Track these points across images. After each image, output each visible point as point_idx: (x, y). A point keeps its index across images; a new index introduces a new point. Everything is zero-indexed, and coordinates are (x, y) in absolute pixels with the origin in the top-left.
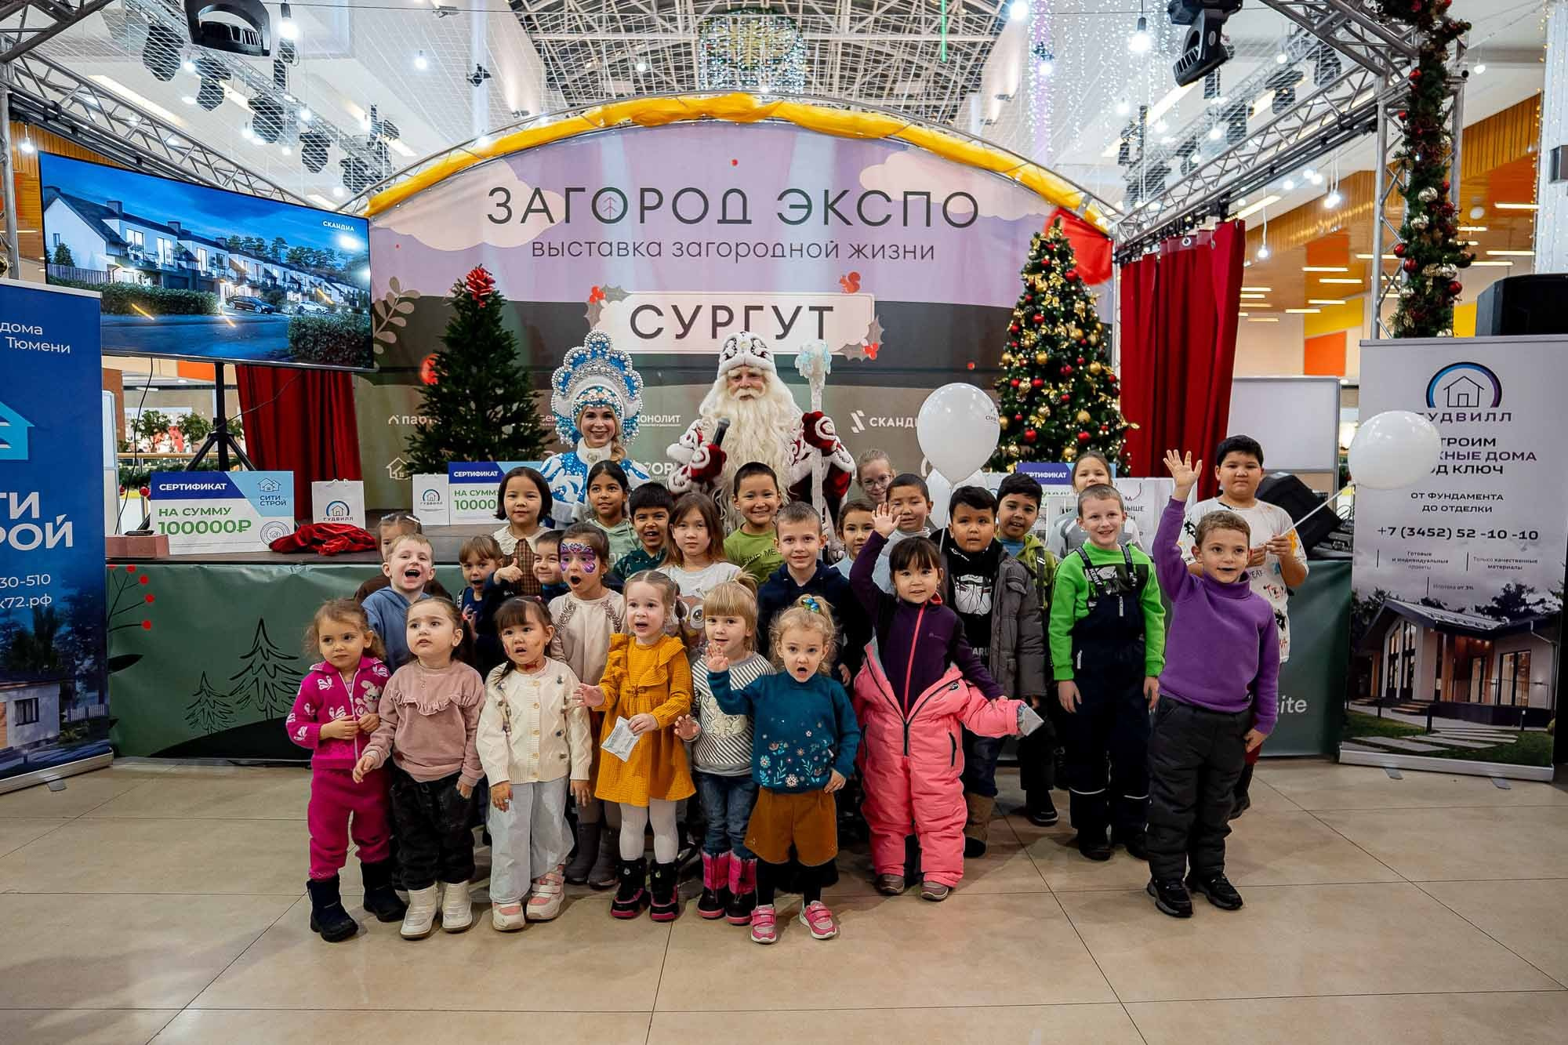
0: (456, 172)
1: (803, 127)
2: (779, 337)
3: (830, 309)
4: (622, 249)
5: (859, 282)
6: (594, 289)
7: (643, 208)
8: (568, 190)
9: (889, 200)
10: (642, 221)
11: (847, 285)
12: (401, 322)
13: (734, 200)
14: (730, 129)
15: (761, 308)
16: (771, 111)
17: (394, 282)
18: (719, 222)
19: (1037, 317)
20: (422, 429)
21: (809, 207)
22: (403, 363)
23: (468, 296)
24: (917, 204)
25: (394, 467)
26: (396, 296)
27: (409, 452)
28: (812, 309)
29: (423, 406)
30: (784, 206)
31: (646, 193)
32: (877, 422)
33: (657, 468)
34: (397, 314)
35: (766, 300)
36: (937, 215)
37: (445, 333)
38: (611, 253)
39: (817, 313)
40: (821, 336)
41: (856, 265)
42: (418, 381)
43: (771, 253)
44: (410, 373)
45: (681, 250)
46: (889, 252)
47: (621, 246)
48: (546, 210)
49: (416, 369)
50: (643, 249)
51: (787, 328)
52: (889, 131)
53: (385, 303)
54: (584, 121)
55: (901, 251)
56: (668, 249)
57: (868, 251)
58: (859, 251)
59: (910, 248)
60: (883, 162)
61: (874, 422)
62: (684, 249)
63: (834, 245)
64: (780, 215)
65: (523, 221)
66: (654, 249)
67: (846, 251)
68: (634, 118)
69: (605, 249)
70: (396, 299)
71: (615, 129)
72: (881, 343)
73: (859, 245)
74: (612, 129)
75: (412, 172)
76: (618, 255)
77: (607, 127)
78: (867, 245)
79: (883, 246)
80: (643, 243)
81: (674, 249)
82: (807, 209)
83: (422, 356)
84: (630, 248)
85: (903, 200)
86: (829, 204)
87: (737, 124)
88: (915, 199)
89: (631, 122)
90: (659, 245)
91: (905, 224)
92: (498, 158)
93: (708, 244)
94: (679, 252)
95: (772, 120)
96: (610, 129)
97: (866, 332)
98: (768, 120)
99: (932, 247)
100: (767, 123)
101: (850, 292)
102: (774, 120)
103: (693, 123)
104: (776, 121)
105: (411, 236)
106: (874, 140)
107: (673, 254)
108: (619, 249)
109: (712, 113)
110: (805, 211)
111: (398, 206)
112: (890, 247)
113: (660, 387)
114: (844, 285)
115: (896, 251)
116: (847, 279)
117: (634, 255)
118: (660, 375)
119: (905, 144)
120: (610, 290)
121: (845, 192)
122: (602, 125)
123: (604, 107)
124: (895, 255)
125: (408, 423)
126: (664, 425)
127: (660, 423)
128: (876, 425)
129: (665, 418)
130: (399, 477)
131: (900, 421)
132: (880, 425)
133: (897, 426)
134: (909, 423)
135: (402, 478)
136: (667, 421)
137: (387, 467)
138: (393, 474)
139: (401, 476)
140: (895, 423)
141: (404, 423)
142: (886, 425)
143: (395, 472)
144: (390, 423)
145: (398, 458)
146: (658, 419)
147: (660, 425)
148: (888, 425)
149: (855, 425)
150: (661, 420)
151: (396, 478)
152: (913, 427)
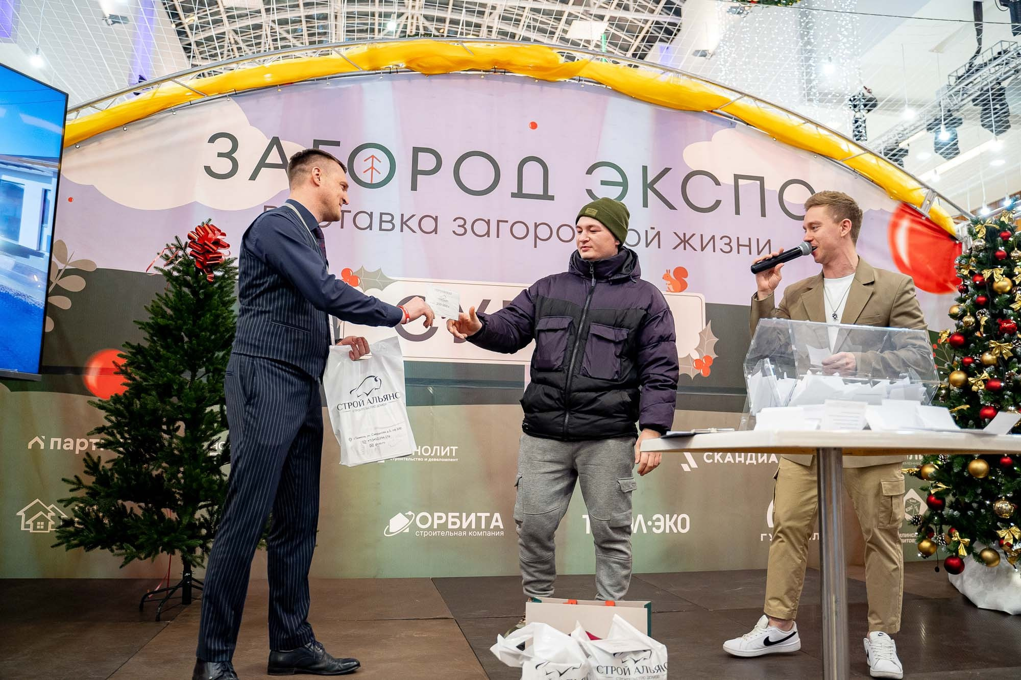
1: (617, 92)
4: (386, 222)
5: (685, 279)
6: (346, 272)
7: (416, 172)
9: (717, 183)
10: (414, 187)
11: (672, 283)
13: (533, 172)
14: (527, 86)
16: (578, 70)
18: (514, 195)
19: (1006, 325)
20: (92, 465)
21: (624, 184)
22: (61, 362)
23: (187, 264)
24: (749, 190)
25: (29, 515)
26: (61, 266)
27: (69, 502)
29: (100, 430)
30: (594, 182)
31: (421, 155)
32: (713, 457)
33: (424, 520)
36: (772, 203)
37: (147, 318)
38: (370, 227)
41: (683, 258)
42: (84, 390)
44: (70, 375)
45: (464, 227)
46: (720, 244)
47: (385, 218)
49: (79, 371)
50: (413, 223)
52: (714, 104)
54: (344, 61)
55: (734, 244)
56: (447, 226)
57: (695, 242)
58: (685, 241)
59: (744, 241)
60: (709, 139)
61: (708, 458)
62: (468, 226)
63: (655, 232)
64: (589, 193)
65: (253, 177)
66: (428, 224)
67: (668, 240)
68: (410, 61)
69: (363, 220)
70: (60, 271)
71: (383, 73)
72: (714, 356)
73: (684, 234)
74: (380, 73)
75: (102, 105)
76: (381, 229)
77: (373, 70)
78: (694, 235)
79: (713, 237)
80: (413, 216)
81: (455, 226)
82: (622, 188)
83: (90, 353)
84: (397, 222)
85: (733, 184)
86: (648, 182)
87: (537, 81)
88: (747, 185)
89: (404, 66)
90: (436, 219)
91: (737, 212)
92: (226, 96)
93: (499, 221)
94: (461, 231)
95: (580, 80)
96: (376, 73)
97: (697, 341)
98: (574, 79)
99: (769, 241)
100: (573, 83)
101: (675, 291)
102: (582, 80)
103: (481, 75)
104: (583, 82)
105: (93, 186)
106: (697, 112)
107: (454, 232)
108: (381, 221)
109: (509, 64)
110: (619, 190)
111: (78, 147)
112: (721, 239)
113: (431, 407)
114: (669, 282)
115: (728, 244)
116: (672, 275)
117: (402, 231)
118: (431, 390)
119: (733, 120)
120: (368, 274)
121: (667, 170)
122: (366, 67)
123: (371, 46)
124: (727, 248)
125: (59, 448)
126: (435, 460)
127: (430, 457)
128: (711, 461)
129: (436, 449)
130: (35, 528)
131: (740, 457)
132: (716, 461)
133: (737, 462)
134: (751, 459)
135: (40, 529)
136: (438, 454)
137: (18, 514)
138: (27, 525)
139: (38, 527)
140: (734, 458)
141: (52, 447)
142: (724, 460)
143: (30, 522)
144: (30, 447)
145: (37, 500)
146: (426, 450)
147: (430, 460)
148: (726, 462)
149: (686, 462)
150: (432, 453)
151: (31, 530)
152: (755, 464)
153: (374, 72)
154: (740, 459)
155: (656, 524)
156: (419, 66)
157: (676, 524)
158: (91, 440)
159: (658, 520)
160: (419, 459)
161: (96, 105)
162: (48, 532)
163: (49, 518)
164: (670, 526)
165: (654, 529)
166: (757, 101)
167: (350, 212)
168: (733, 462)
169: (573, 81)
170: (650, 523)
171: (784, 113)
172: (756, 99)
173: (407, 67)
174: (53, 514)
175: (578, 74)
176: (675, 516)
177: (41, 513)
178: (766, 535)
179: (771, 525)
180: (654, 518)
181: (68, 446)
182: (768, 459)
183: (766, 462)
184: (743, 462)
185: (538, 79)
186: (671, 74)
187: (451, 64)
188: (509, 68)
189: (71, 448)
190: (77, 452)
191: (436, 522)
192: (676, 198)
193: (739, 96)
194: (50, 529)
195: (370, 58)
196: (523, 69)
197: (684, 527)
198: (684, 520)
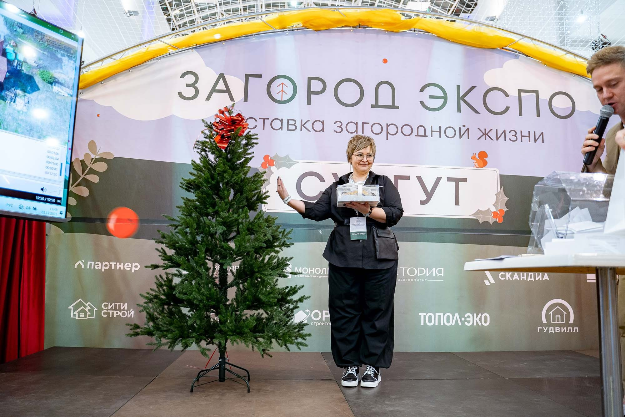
0: (155, 57)
2: (422, 203)
3: (465, 180)
4: (291, 125)
5: (486, 159)
6: (266, 157)
7: (310, 93)
8: (247, 76)
9: (507, 95)
10: (309, 103)
11: (477, 161)
12: (95, 179)
13: (385, 91)
14: (381, 36)
15: (407, 178)
16: (414, 24)
17: (92, 145)
18: (373, 106)
21: (445, 98)
22: (93, 215)
24: (529, 100)
25: (76, 308)
26: (93, 156)
28: (449, 179)
30: (425, 96)
31: (313, 82)
32: (505, 276)
33: (316, 315)
34: (92, 171)
35: (413, 172)
36: (544, 108)
38: (281, 128)
39: (453, 184)
40: (457, 203)
41: (485, 145)
42: (107, 232)
43: (415, 132)
44: (98, 223)
45: (341, 127)
46: (509, 135)
47: (291, 122)
48: (228, 90)
49: (104, 220)
50: (309, 125)
51: (429, 195)
52: (504, 44)
53: (82, 162)
54: (263, 23)
55: (519, 135)
56: (330, 126)
57: (493, 134)
58: (485, 134)
59: (525, 133)
60: (501, 67)
61: (502, 276)
62: (344, 127)
63: (465, 128)
64: (422, 103)
65: (208, 99)
66: (318, 126)
67: (475, 133)
68: (305, 22)
69: (277, 124)
70: (92, 159)
71: (288, 30)
72: (505, 209)
73: (485, 129)
74: (286, 31)
75: (117, 57)
76: (288, 130)
77: (283, 28)
78: (491, 130)
79: (504, 131)
80: (309, 120)
81: (335, 127)
82: (443, 100)
83: (110, 209)
84: (298, 125)
85: (518, 96)
86: (461, 96)
87: (387, 32)
88: (527, 96)
89: (302, 26)
90: (323, 123)
91: (521, 114)
92: (191, 49)
93: (363, 123)
94: (339, 130)
95: (415, 31)
96: (284, 31)
97: (494, 200)
98: (411, 30)
99: (542, 133)
100: (411, 33)
101: (480, 167)
102: (416, 31)
103: (351, 29)
104: (417, 32)
105: (111, 107)
106: (493, 49)
107: (334, 130)
108: (288, 125)
109: (369, 21)
110: (442, 101)
111: (102, 83)
112: (510, 132)
113: (321, 243)
114: (475, 161)
115: (515, 136)
116: (477, 156)
117: (301, 130)
118: (321, 232)
119: (517, 54)
120: (280, 158)
121: (473, 88)
122: (277, 27)
123: (280, 14)
124: (514, 138)
125: (92, 268)
126: (323, 277)
127: (320, 275)
128: (504, 278)
129: (324, 270)
130: (79, 317)
131: (523, 276)
132: (507, 279)
133: (521, 279)
134: (531, 277)
135: (82, 317)
136: (325, 273)
137: (69, 308)
138: (74, 314)
139: (81, 316)
140: (520, 277)
141: (88, 267)
142: (512, 279)
143: (76, 313)
144: (76, 267)
145: (80, 299)
146: (318, 271)
147: (320, 277)
148: (514, 279)
149: (487, 279)
150: (321, 272)
151: (77, 317)
152: (534, 281)
153: (283, 30)
154: (523, 278)
155: (468, 319)
156: (311, 25)
157: (480, 319)
158: (111, 263)
159: (469, 317)
160: (313, 276)
161: (113, 57)
162: (87, 319)
163: (87, 310)
164: (476, 321)
165: (466, 323)
166: (533, 41)
167: (268, 119)
168: (518, 279)
169: (411, 32)
170: (463, 319)
171: (552, 48)
172: (533, 39)
173: (303, 26)
174: (89, 308)
175: (414, 27)
176: (480, 314)
177: (82, 307)
178: (541, 328)
179: (544, 321)
180: (466, 316)
181: (97, 267)
182: (543, 277)
183: (541, 279)
184: (525, 279)
185: (387, 31)
186: (475, 25)
187: (332, 24)
188: (368, 24)
189: (100, 268)
190: (103, 270)
191: (324, 316)
192: (479, 106)
193: (522, 37)
194: (88, 317)
195: (280, 21)
196: (377, 24)
197: (486, 322)
198: (486, 317)
